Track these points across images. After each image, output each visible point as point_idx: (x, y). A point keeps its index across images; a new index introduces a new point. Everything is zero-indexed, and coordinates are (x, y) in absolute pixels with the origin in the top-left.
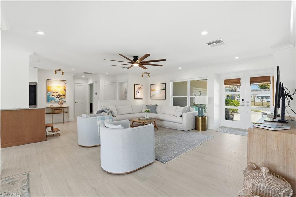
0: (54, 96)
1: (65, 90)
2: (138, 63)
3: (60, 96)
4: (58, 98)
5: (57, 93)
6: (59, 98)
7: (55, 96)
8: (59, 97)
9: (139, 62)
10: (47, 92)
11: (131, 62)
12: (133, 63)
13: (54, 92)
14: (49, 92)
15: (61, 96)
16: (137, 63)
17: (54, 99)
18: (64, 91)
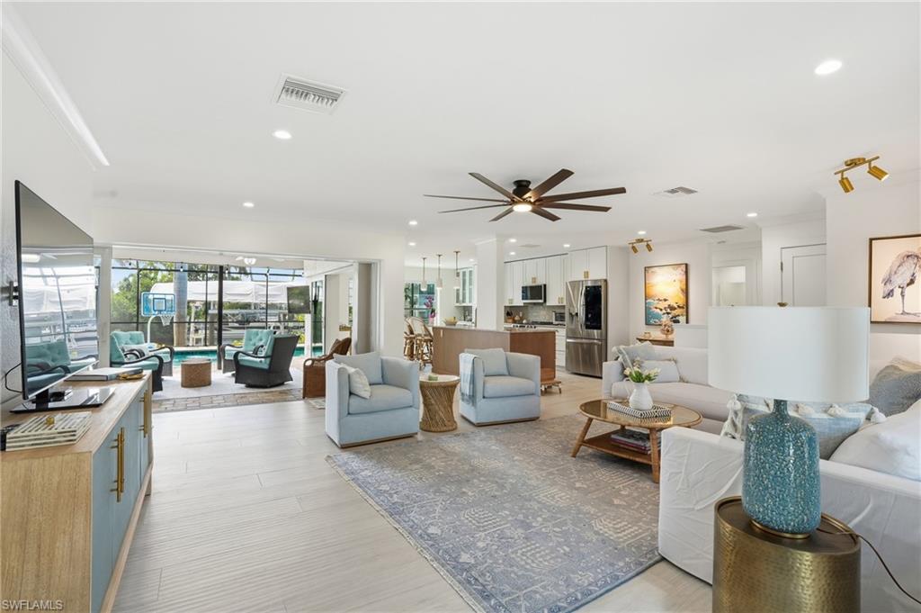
0: (658, 310)
1: (686, 292)
2: (530, 202)
3: (672, 308)
4: (668, 313)
5: (665, 300)
6: (670, 316)
7: (661, 310)
8: (669, 311)
9: (532, 200)
10: (646, 299)
11: (506, 199)
12: (513, 202)
13: (659, 299)
14: (650, 298)
15: (675, 309)
16: (525, 201)
17: (658, 317)
18: (682, 297)
